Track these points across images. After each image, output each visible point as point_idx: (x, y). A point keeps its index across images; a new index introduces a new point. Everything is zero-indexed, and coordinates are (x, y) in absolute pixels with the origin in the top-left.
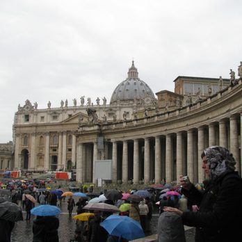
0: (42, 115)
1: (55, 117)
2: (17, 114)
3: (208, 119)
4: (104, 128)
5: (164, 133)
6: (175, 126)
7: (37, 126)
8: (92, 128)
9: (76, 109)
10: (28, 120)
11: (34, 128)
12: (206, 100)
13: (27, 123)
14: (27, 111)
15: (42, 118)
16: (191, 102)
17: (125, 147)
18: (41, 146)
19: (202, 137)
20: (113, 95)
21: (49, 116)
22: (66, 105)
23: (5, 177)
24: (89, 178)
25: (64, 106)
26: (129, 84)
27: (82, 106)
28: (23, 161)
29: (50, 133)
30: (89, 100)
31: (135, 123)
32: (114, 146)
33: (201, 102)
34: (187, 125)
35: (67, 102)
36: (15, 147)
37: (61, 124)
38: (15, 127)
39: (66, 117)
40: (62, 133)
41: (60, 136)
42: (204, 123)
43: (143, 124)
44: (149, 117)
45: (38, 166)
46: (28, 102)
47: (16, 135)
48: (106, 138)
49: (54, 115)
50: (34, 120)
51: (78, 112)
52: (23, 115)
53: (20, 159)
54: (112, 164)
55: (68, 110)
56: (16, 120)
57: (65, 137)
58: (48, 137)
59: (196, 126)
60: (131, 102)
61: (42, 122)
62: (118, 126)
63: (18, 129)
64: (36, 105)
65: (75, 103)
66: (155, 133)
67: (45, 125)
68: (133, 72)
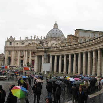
0: (17, 42)
1: (23, 44)
2: (6, 42)
3: (93, 48)
4: (47, 50)
5: (73, 53)
6: (78, 50)
7: (15, 47)
8: (42, 49)
9: (32, 41)
10: (11, 44)
11: (14, 48)
12: (93, 40)
13: (11, 46)
14: (11, 41)
15: (17, 44)
16: (86, 40)
17: (56, 58)
18: (16, 56)
19: (90, 55)
20: (47, 35)
21: (20, 43)
22: (28, 39)
23: (2, 68)
24: (39, 70)
25: (27, 39)
26: (54, 31)
27: (34, 39)
28: (8, 62)
29: (20, 50)
30: (38, 37)
31: (61, 48)
32: (51, 57)
33: (90, 41)
34: (84, 50)
35: (28, 37)
36: (5, 56)
37: (25, 47)
38: (5, 47)
39: (27, 44)
40: (26, 51)
41: (25, 52)
42: (91, 50)
43: (64, 49)
44: (67, 46)
45: (15, 64)
46: (11, 37)
47: (6, 51)
48: (48, 54)
49: (22, 43)
50: (13, 44)
51: (33, 42)
52: (9, 42)
53: (7, 61)
54: (50, 65)
55: (28, 41)
56: (6, 44)
57: (27, 52)
58: (19, 52)
59: (88, 51)
60: (55, 39)
61: (17, 46)
62: (53, 49)
63: (6, 48)
64: (15, 38)
65: (32, 38)
66: (69, 53)
67: (18, 47)
68: (56, 26)
